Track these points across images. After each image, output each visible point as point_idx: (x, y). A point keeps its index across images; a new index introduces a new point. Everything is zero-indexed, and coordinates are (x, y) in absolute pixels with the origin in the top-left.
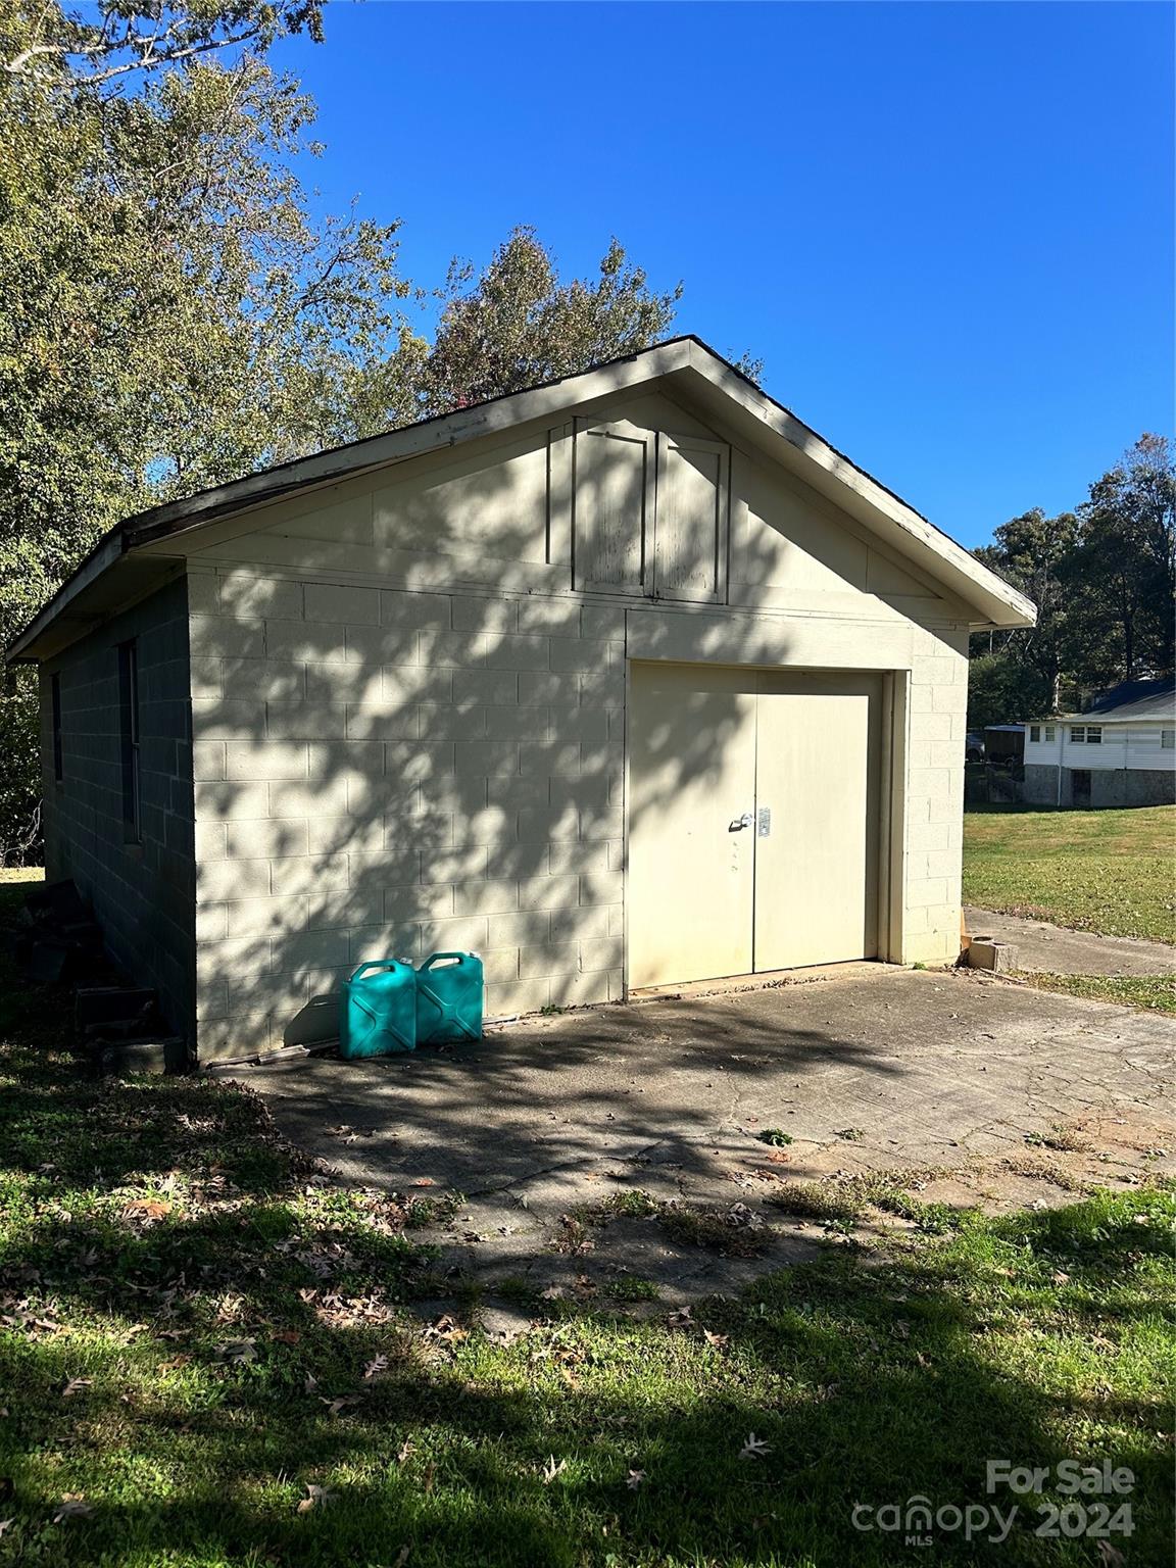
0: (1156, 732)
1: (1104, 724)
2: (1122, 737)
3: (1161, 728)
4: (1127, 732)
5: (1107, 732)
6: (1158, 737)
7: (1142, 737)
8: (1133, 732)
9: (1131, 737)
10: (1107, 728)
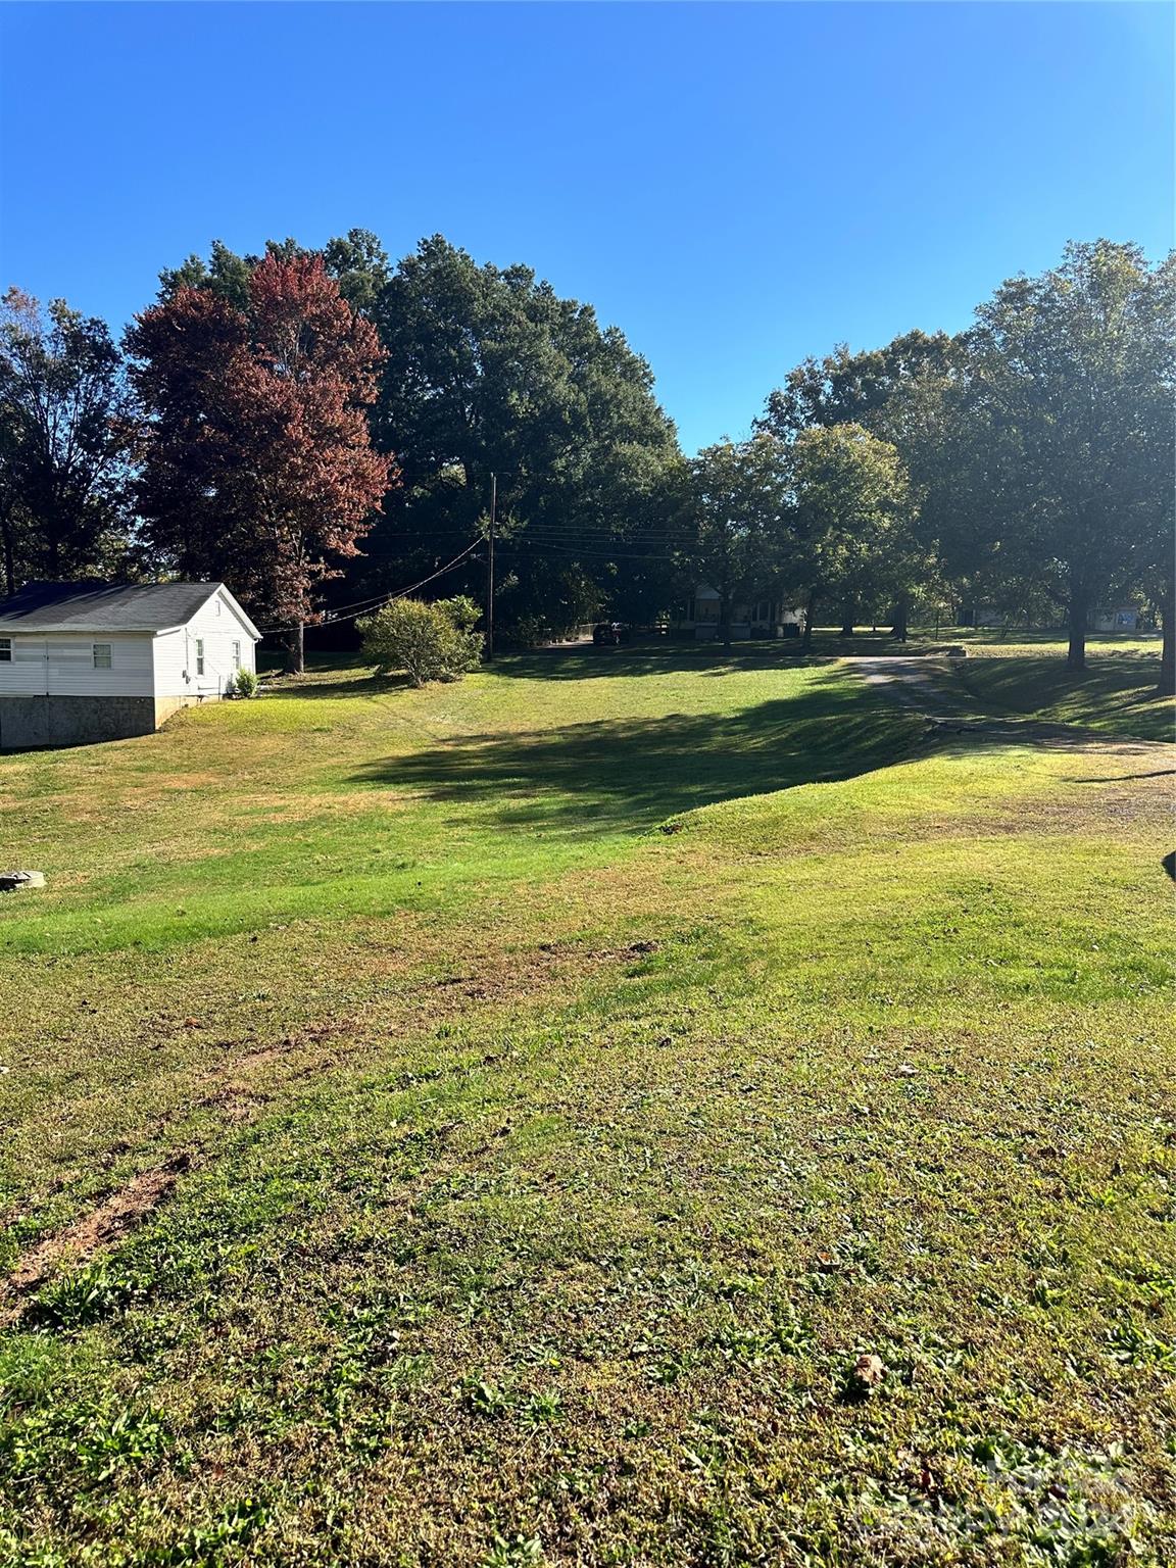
0: (86, 646)
1: (14, 634)
2: (41, 652)
3: (92, 641)
4: (47, 646)
5: (19, 645)
6: (89, 653)
7: (67, 652)
8: (55, 646)
9: (53, 652)
10: (18, 640)
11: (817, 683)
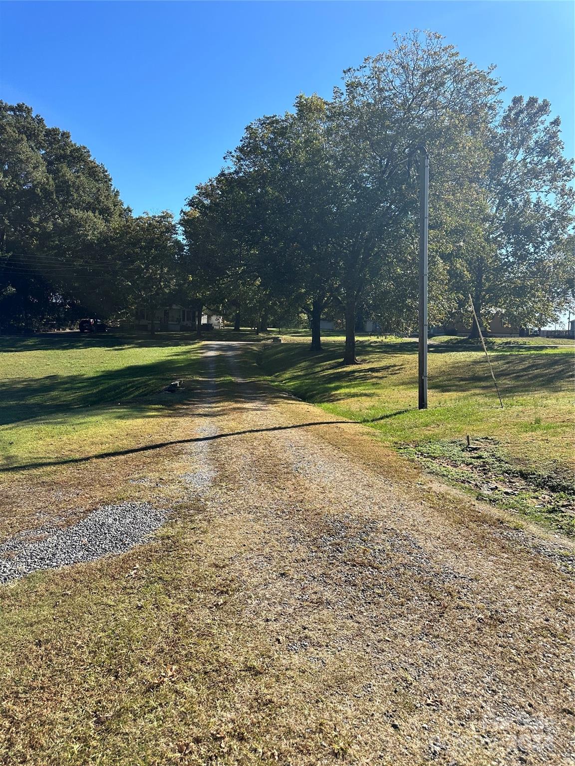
11: (173, 355)
